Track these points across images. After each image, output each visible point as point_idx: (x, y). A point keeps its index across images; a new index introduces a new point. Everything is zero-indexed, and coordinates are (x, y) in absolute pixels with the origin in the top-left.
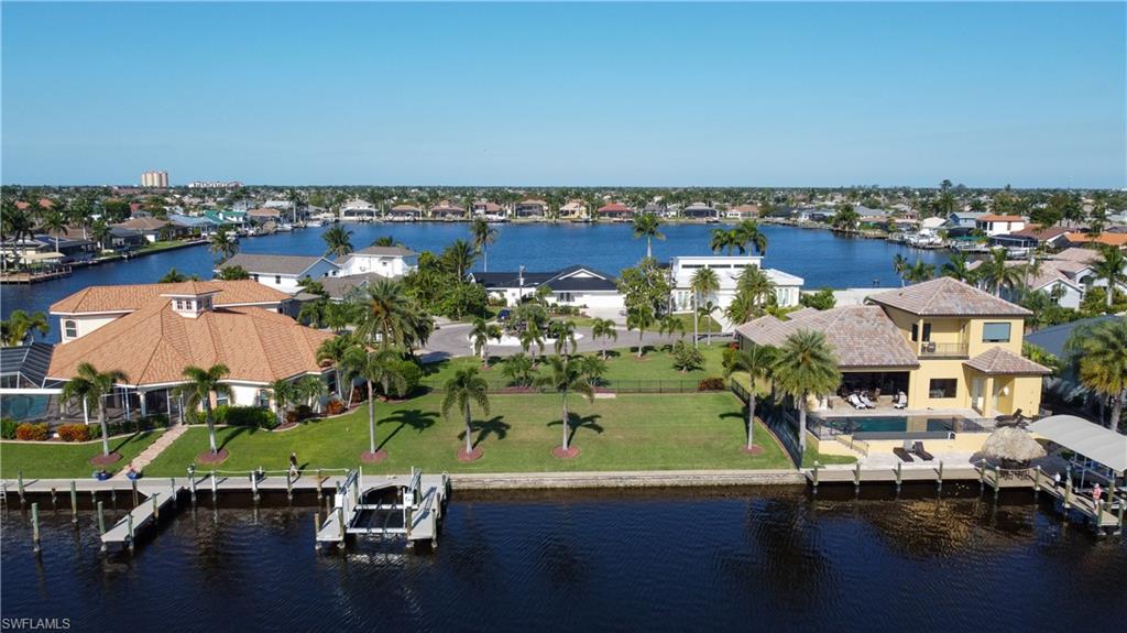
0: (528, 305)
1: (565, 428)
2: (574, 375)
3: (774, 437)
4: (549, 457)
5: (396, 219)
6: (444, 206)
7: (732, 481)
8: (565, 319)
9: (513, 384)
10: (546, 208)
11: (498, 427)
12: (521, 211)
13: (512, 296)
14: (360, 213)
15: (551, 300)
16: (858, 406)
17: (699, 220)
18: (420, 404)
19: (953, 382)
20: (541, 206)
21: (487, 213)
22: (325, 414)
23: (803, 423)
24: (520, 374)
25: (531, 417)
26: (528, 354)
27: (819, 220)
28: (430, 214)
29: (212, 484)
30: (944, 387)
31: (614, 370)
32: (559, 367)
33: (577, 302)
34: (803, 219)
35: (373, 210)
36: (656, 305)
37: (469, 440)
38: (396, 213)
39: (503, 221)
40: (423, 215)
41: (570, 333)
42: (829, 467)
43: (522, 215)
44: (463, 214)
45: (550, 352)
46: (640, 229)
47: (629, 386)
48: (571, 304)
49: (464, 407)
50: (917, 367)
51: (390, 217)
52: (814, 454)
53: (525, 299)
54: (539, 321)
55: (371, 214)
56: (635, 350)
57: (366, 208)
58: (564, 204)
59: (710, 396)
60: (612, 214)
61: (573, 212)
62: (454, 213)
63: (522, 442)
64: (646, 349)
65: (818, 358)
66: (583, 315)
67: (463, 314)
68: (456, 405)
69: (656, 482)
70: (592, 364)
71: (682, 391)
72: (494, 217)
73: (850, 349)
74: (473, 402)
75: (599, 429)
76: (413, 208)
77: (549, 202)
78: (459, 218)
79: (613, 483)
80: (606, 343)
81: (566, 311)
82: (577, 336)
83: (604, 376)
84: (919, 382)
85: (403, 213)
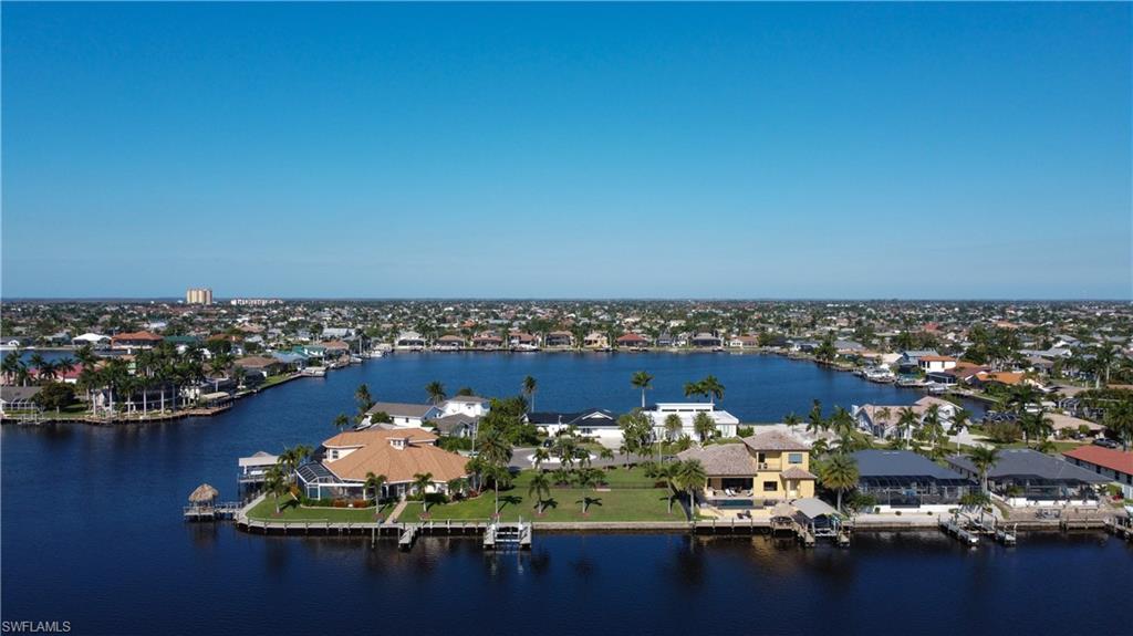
0: (563, 437)
1: (584, 505)
2: (587, 479)
3: (682, 508)
4: (577, 516)
5: (444, 348)
6: (484, 336)
7: (659, 527)
8: (584, 446)
9: (557, 484)
10: (572, 338)
11: (551, 503)
12: (551, 341)
13: (553, 429)
14: (412, 343)
15: (577, 433)
16: (729, 494)
17: (705, 349)
18: (512, 493)
19: (776, 483)
20: (568, 336)
21: (521, 342)
22: (469, 496)
23: (692, 501)
24: (561, 477)
25: (568, 499)
26: (564, 468)
27: (807, 351)
28: (472, 343)
29: (431, 526)
30: (770, 486)
31: (610, 476)
32: (581, 475)
33: (594, 434)
34: (795, 349)
35: (423, 340)
36: (642, 437)
37: (540, 508)
38: (443, 343)
39: (535, 350)
40: (467, 345)
41: (588, 456)
42: (704, 521)
43: (552, 344)
44: (500, 343)
45: (577, 467)
46: (637, 383)
47: (619, 485)
48: (590, 435)
49: (539, 492)
50: (756, 475)
51: (438, 347)
52: (697, 514)
53: (562, 432)
54: (570, 448)
55: (421, 343)
56: (625, 466)
57: (417, 338)
58: (587, 335)
59: (659, 490)
60: (630, 343)
61: (596, 342)
62: (493, 342)
63: (564, 510)
64: (631, 466)
65: (696, 471)
66: (598, 443)
67: (523, 442)
68: (536, 490)
69: (624, 527)
70: (599, 473)
71: (645, 488)
72: (528, 347)
73: (725, 466)
74: (542, 490)
75: (600, 504)
76: (459, 339)
77: (575, 333)
78: (497, 347)
79: (605, 527)
80: (608, 462)
81: (587, 440)
82: (592, 457)
83: (605, 480)
84: (758, 483)
85: (449, 343)
